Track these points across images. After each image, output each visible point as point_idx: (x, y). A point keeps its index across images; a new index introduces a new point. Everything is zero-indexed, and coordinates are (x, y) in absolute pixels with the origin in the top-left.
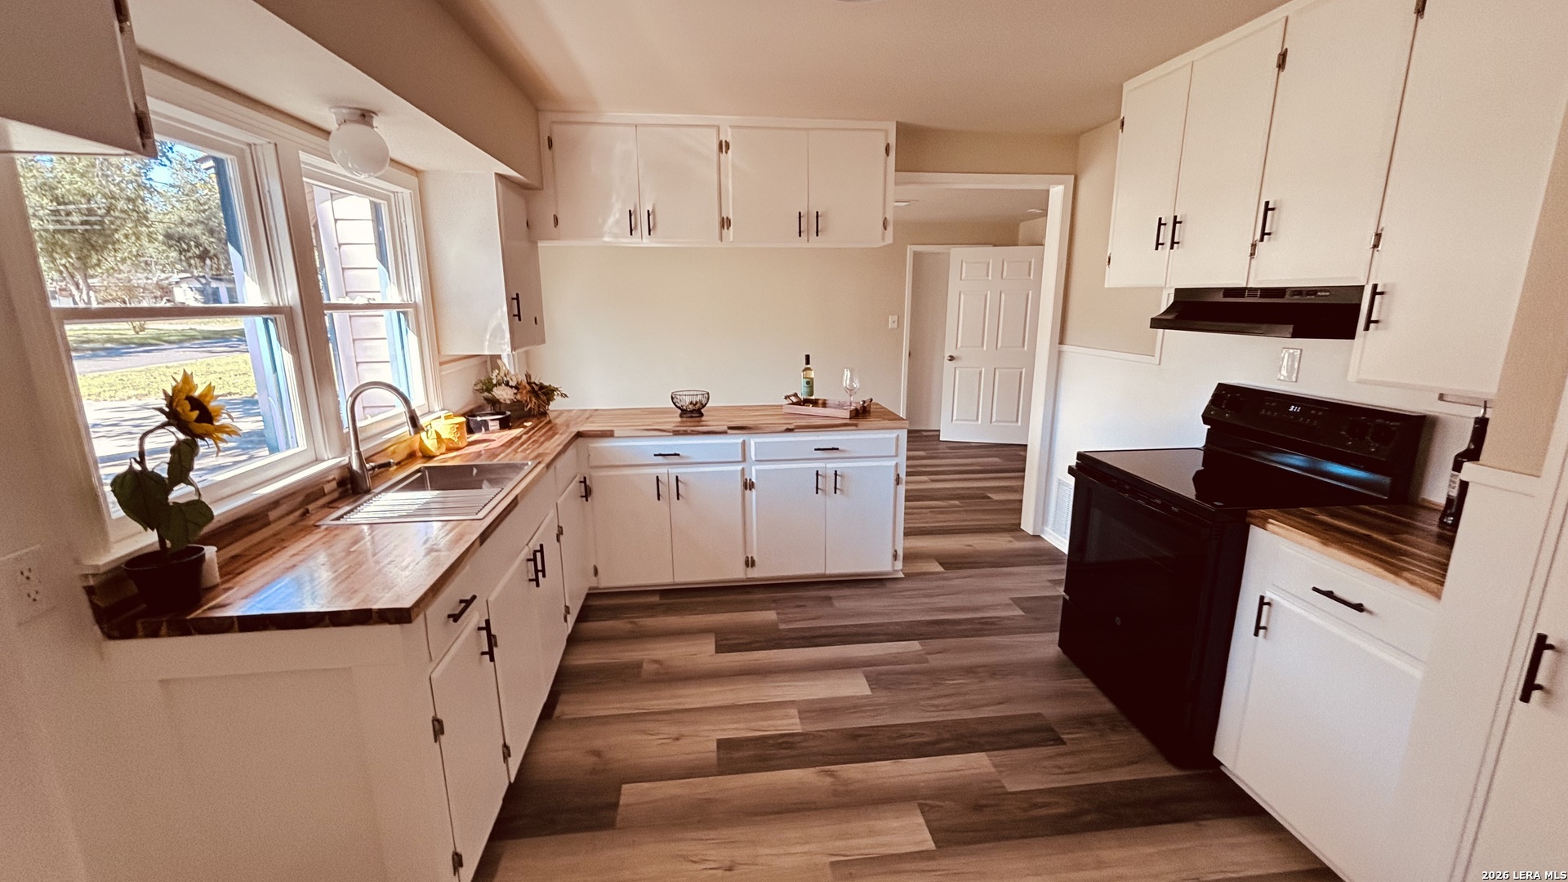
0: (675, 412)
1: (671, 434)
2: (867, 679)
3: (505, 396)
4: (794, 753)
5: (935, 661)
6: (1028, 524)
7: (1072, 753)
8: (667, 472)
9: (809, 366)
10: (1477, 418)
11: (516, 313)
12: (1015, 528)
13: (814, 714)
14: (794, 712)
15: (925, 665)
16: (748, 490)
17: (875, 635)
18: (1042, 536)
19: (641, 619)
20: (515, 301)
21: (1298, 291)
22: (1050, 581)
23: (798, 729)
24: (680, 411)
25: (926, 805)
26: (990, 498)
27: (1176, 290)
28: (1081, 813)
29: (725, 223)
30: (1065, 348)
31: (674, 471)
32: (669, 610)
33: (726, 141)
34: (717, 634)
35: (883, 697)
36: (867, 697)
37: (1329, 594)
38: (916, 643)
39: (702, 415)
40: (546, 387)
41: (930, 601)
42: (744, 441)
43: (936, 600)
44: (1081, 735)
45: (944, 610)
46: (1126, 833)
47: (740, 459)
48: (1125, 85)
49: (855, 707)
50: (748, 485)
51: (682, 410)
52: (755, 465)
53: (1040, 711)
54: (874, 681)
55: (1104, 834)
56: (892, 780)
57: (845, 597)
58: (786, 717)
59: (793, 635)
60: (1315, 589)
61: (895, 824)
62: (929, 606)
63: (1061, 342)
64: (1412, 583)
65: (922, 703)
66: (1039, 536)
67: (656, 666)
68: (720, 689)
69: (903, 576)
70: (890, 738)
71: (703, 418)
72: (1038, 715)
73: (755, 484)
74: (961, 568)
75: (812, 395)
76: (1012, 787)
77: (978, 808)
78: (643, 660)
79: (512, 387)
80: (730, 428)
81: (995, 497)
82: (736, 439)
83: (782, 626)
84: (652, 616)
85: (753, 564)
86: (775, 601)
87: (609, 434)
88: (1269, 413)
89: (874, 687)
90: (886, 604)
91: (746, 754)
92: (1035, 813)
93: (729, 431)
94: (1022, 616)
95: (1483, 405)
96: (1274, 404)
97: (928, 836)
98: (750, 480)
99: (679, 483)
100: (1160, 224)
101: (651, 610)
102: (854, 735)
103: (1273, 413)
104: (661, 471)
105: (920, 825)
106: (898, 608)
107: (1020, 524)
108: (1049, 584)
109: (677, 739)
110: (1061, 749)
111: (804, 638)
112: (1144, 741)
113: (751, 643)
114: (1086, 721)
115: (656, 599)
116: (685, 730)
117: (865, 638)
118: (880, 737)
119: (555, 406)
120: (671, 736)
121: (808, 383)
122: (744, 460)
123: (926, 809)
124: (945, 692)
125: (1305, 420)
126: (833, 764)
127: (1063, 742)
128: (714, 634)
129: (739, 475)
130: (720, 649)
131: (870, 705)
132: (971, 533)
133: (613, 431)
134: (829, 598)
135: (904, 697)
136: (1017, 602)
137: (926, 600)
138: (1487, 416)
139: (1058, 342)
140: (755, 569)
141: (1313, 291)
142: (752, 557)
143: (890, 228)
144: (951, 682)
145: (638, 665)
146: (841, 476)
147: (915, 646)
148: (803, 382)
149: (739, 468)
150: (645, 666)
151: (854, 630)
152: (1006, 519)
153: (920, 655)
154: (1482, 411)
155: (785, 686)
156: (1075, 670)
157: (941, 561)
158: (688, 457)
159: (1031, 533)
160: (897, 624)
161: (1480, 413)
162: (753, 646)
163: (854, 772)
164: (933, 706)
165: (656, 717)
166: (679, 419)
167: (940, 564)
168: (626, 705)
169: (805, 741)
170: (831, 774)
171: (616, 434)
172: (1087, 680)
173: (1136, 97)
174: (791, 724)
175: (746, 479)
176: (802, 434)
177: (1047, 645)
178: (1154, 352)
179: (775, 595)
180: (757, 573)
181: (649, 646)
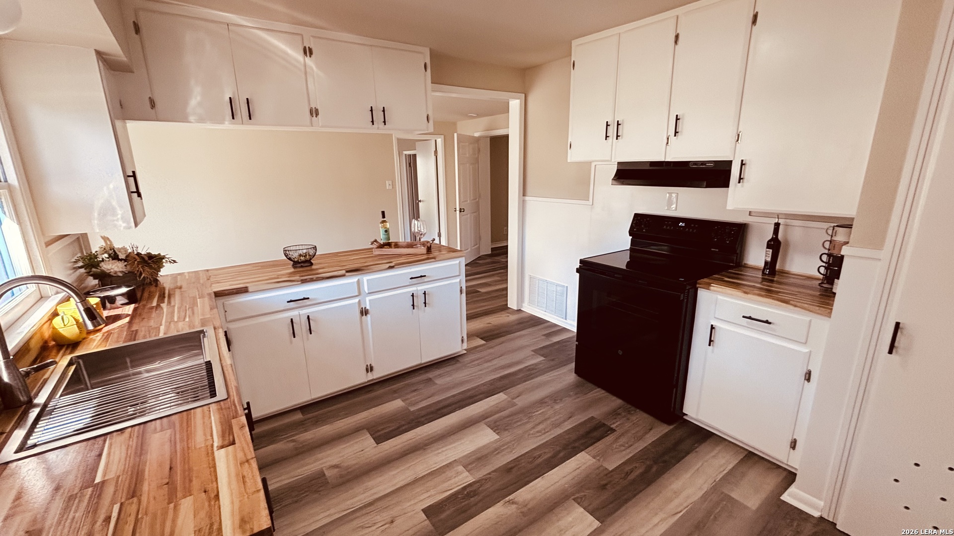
0: (288, 264)
1: (299, 283)
2: (490, 428)
3: (116, 269)
4: (480, 497)
5: (521, 402)
6: (512, 304)
7: (622, 435)
8: (296, 313)
9: (385, 219)
10: (775, 223)
11: (135, 190)
12: (505, 308)
13: (474, 465)
14: (461, 468)
15: (516, 407)
16: (364, 316)
17: (476, 396)
18: (522, 309)
19: (298, 436)
20: (132, 179)
21: (695, 163)
22: (544, 335)
23: (471, 479)
24: (292, 263)
25: (578, 498)
26: (479, 292)
27: (618, 163)
28: (650, 467)
29: (314, 112)
30: (527, 198)
31: (305, 312)
32: (318, 422)
33: (309, 47)
34: (368, 430)
35: (507, 437)
36: (496, 441)
37: (750, 318)
38: (501, 394)
39: (312, 264)
40: (155, 256)
41: (491, 364)
42: (358, 279)
43: (495, 362)
44: (618, 423)
45: (503, 367)
46: (673, 470)
47: (357, 294)
48: (573, 42)
49: (496, 450)
50: (364, 312)
51: (294, 261)
52: (368, 296)
53: (590, 416)
54: (496, 427)
55: (666, 476)
56: (549, 490)
57: (440, 376)
58: (458, 474)
59: (423, 413)
60: (744, 317)
61: (570, 519)
62: (494, 367)
63: (524, 195)
64: (795, 306)
65: (531, 432)
66: (520, 310)
67: (336, 470)
68: (398, 470)
69: (466, 352)
70: (531, 463)
71: (314, 267)
72: (593, 418)
73: (370, 311)
74: (493, 339)
75: (389, 240)
76: (611, 468)
77: (604, 487)
78: (322, 469)
79: (121, 260)
80: (347, 272)
81: (483, 290)
82: (352, 280)
83: (412, 409)
84: (306, 431)
85: (372, 369)
86: (395, 392)
87: (244, 290)
88: (668, 228)
89: (497, 432)
90: (468, 373)
91: (448, 512)
92: (632, 477)
93: (347, 274)
94: (544, 360)
95: (777, 217)
96: (670, 223)
97: (591, 518)
98: (365, 308)
99: (311, 321)
100: (607, 125)
101: (300, 426)
102: (508, 469)
103: (670, 227)
104: (293, 314)
105: (582, 513)
106: (477, 374)
107: (507, 304)
108: (544, 337)
109: (392, 522)
110: (615, 434)
111: (432, 413)
112: (645, 415)
113: (399, 428)
114: (615, 413)
115: (299, 416)
116: (394, 512)
117: (471, 401)
118: (523, 464)
119: (166, 271)
120: (386, 521)
121: (386, 231)
122: (359, 294)
123: (579, 500)
124: (538, 421)
125: (689, 230)
126: (510, 494)
127: (613, 430)
128: (365, 431)
129: (357, 305)
130: (379, 440)
131: (503, 445)
132: (485, 315)
133: (247, 287)
134: (430, 380)
135: (519, 431)
136: (537, 352)
137: (489, 364)
138: (779, 222)
139: (522, 195)
140: (374, 372)
141: (703, 163)
142: (370, 365)
143: (431, 121)
144: (538, 413)
145: (321, 474)
146: (428, 294)
147: (501, 397)
148: (382, 231)
149: (356, 300)
150: (326, 473)
151: (462, 396)
152: (499, 303)
153: (509, 401)
154: (777, 220)
155: (443, 451)
156: (590, 385)
157: (481, 336)
158: (314, 299)
159: (516, 309)
160: (483, 385)
161: (776, 221)
162: (401, 429)
163: (525, 494)
164: (538, 432)
165: (364, 511)
166: (292, 270)
167: (482, 339)
168: (332, 511)
169: (481, 486)
170: (512, 502)
171: (250, 289)
172: (599, 389)
173: (581, 49)
174: (463, 478)
175: (362, 308)
176: (400, 269)
177: (567, 375)
178: (589, 198)
179: (392, 387)
180: (377, 374)
181: (320, 456)
